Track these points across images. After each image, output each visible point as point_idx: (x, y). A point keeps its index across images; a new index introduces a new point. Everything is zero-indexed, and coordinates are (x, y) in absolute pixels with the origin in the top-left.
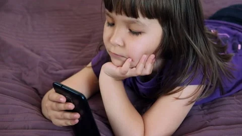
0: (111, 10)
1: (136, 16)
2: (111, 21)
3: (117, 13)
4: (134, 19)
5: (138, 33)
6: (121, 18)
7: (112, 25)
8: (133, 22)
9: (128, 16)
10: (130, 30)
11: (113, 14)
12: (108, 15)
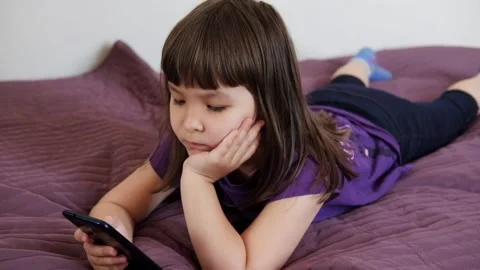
0: (177, 83)
1: (215, 87)
2: (178, 98)
3: (187, 86)
4: (212, 91)
5: (220, 109)
6: (194, 93)
7: (181, 102)
8: (213, 95)
9: (203, 87)
10: (209, 106)
11: (182, 89)
12: (174, 90)
